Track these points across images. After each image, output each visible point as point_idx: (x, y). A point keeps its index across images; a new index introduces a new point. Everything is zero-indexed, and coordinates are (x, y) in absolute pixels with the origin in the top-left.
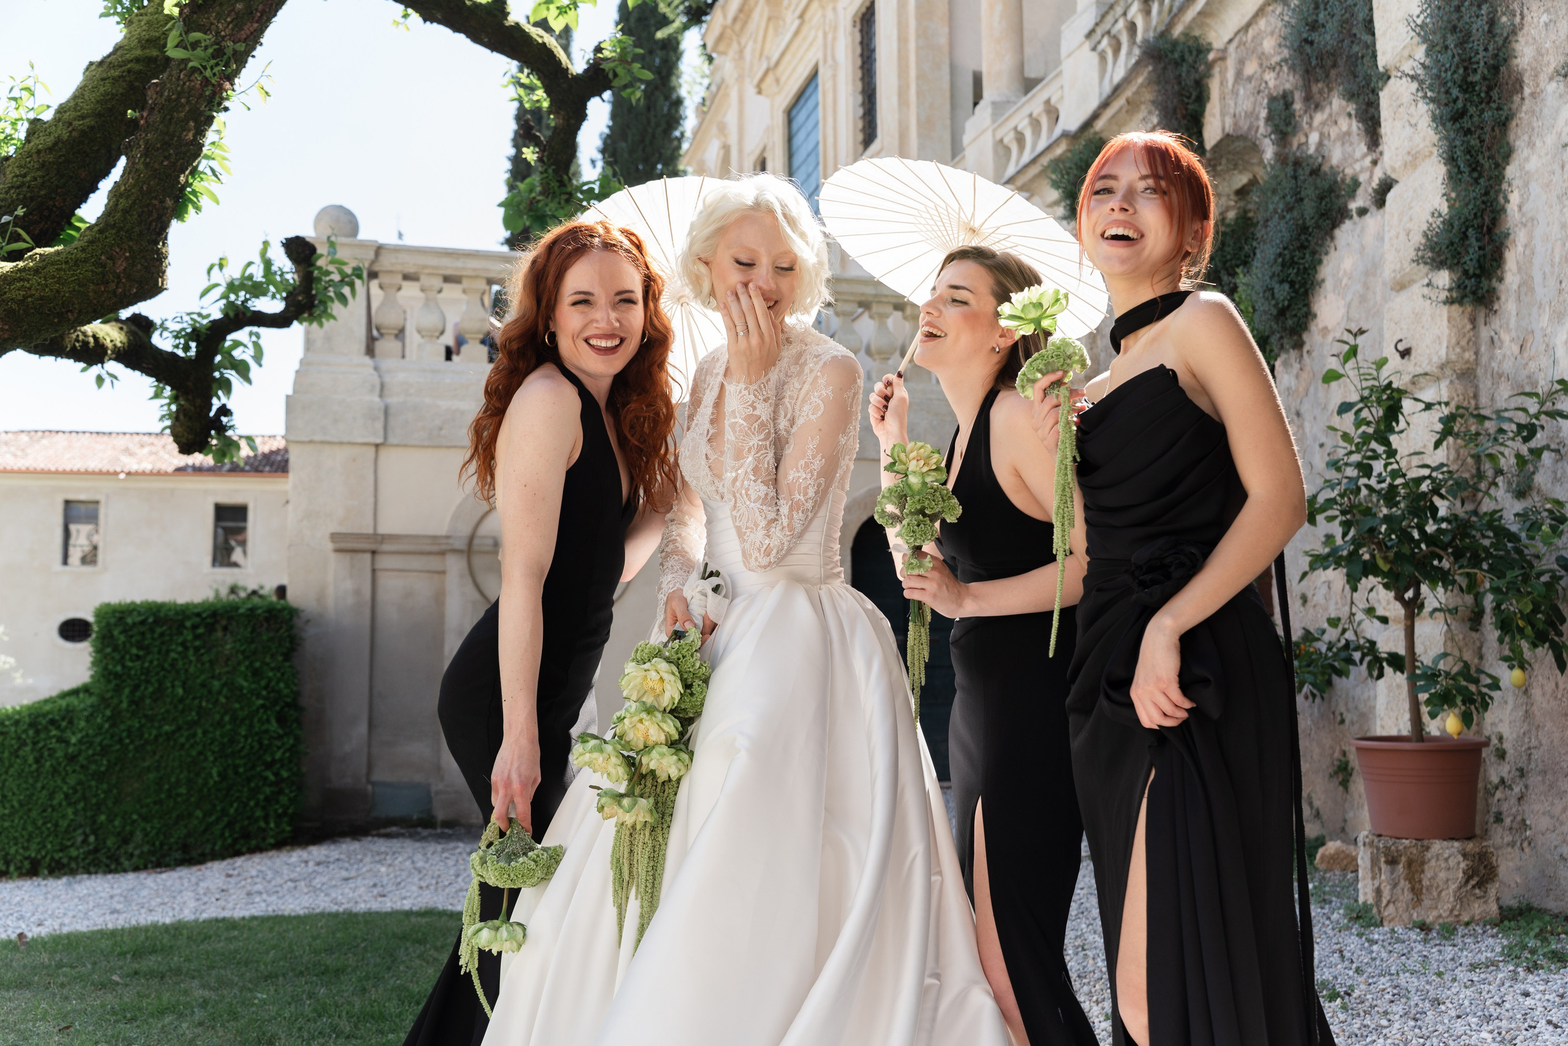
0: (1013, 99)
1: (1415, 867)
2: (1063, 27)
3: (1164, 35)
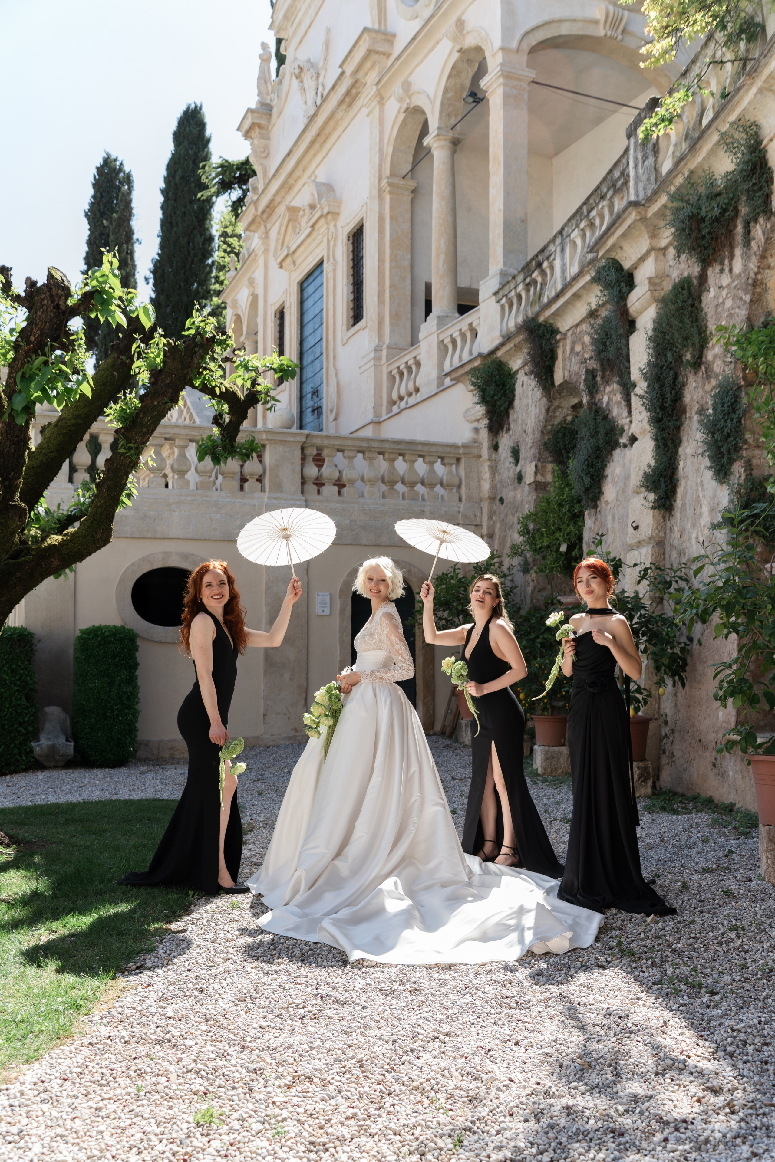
0: (450, 314)
2: (481, 283)
3: (534, 319)
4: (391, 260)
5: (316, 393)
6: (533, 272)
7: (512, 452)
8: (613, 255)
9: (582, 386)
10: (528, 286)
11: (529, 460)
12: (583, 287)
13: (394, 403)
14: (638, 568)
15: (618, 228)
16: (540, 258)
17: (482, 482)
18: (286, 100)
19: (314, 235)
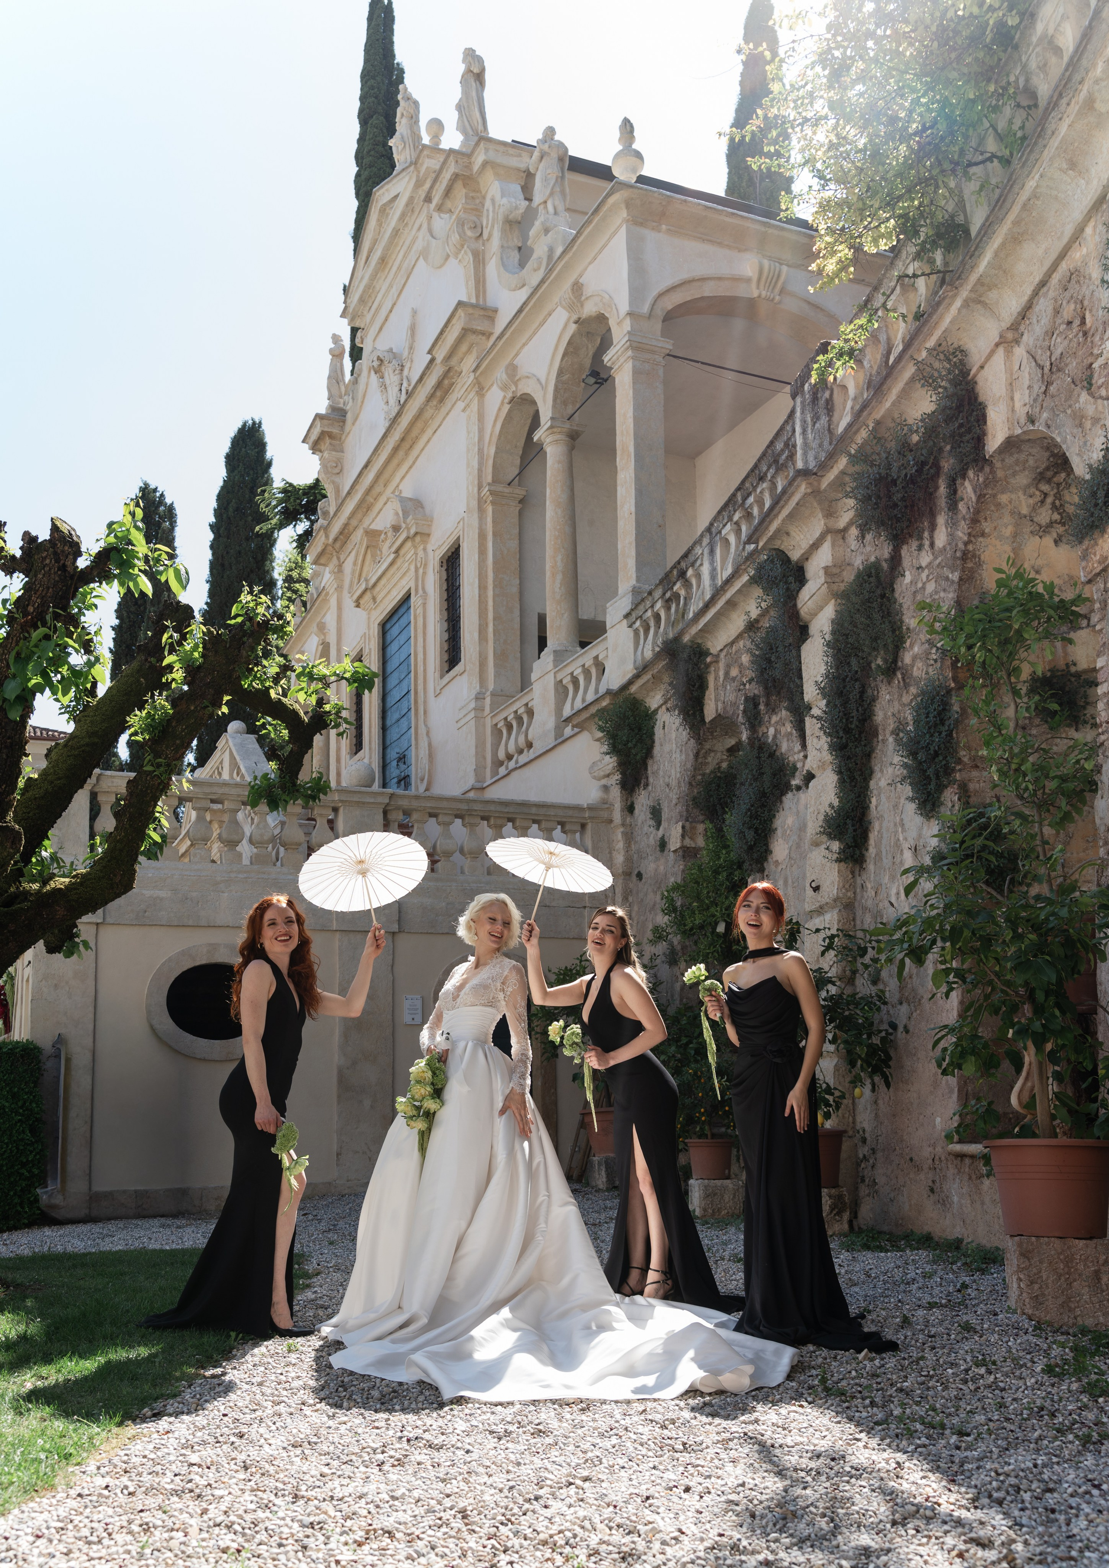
0: (570, 648)
2: (608, 607)
3: (677, 639)
4: (495, 587)
5: (402, 758)
6: (675, 584)
7: (652, 813)
8: (777, 544)
9: (741, 719)
10: (668, 602)
11: (674, 820)
12: (739, 591)
13: (501, 764)
14: (822, 935)
15: (783, 507)
16: (683, 565)
17: (614, 853)
18: (362, 402)
19: (399, 562)
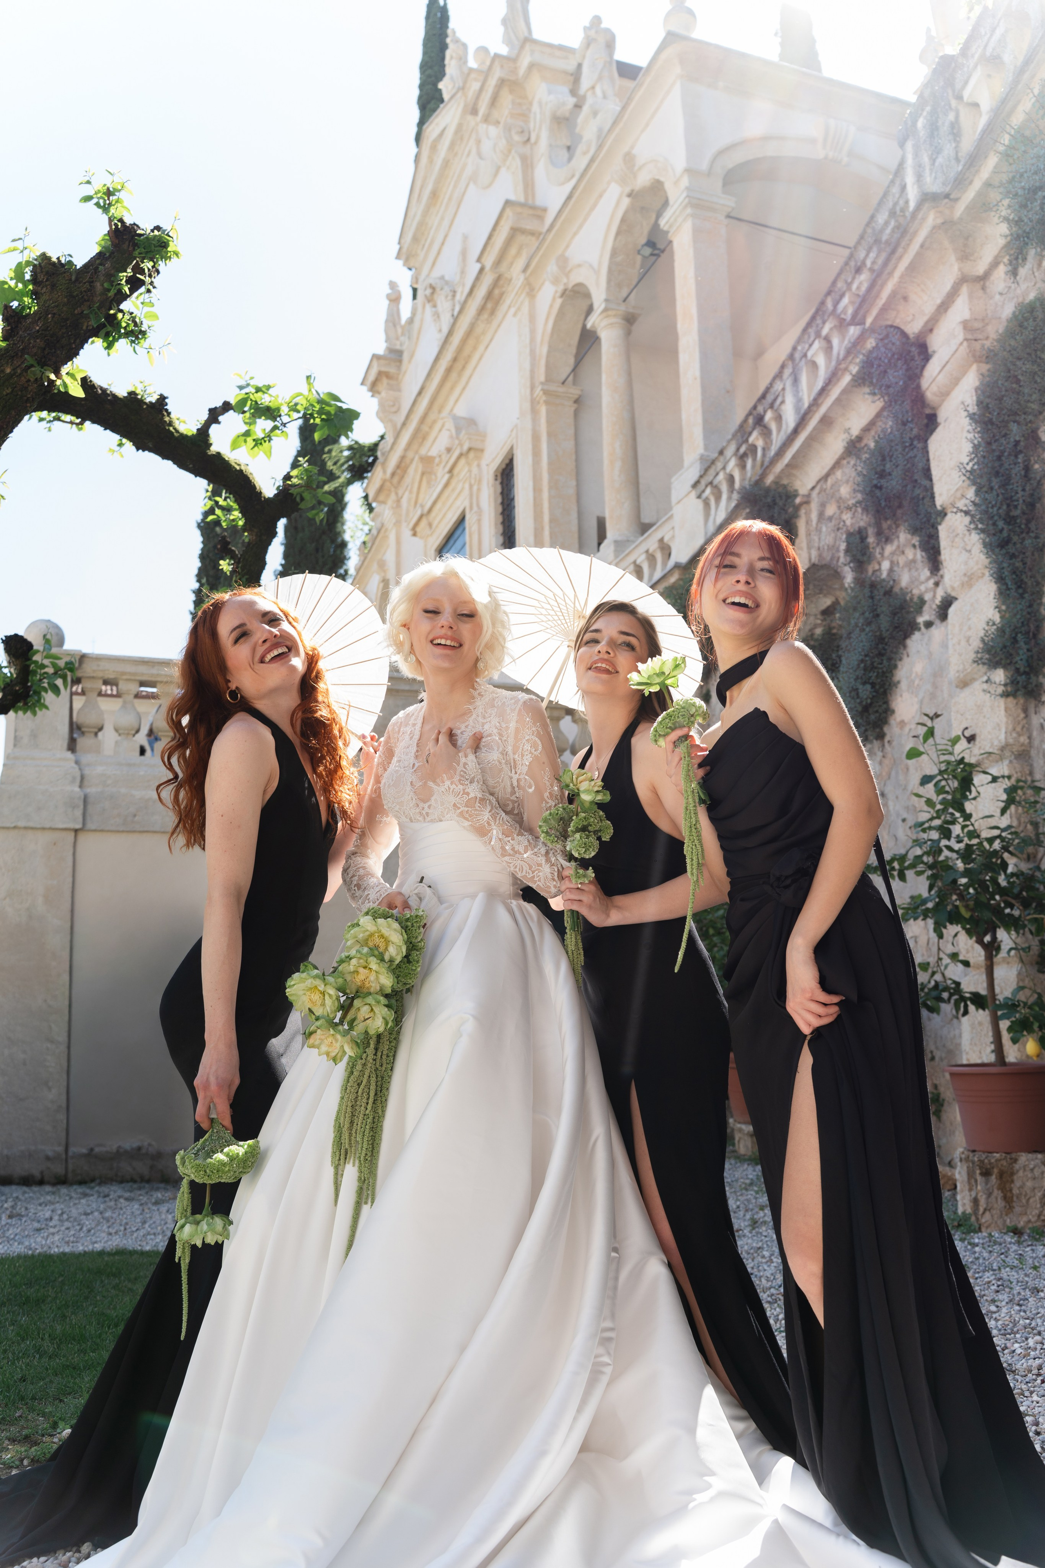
0: (632, 538)
1: (1006, 1178)
3: (758, 483)
4: (550, 488)
6: (750, 434)
8: (892, 316)
9: (843, 561)
10: (742, 458)
16: (760, 409)
18: (418, 338)
19: (453, 482)
